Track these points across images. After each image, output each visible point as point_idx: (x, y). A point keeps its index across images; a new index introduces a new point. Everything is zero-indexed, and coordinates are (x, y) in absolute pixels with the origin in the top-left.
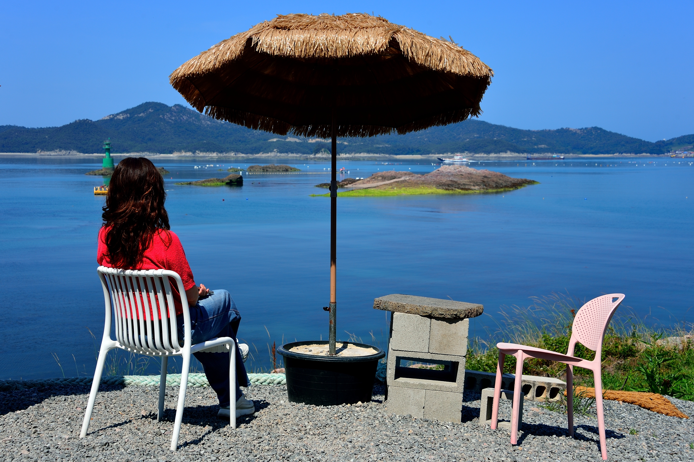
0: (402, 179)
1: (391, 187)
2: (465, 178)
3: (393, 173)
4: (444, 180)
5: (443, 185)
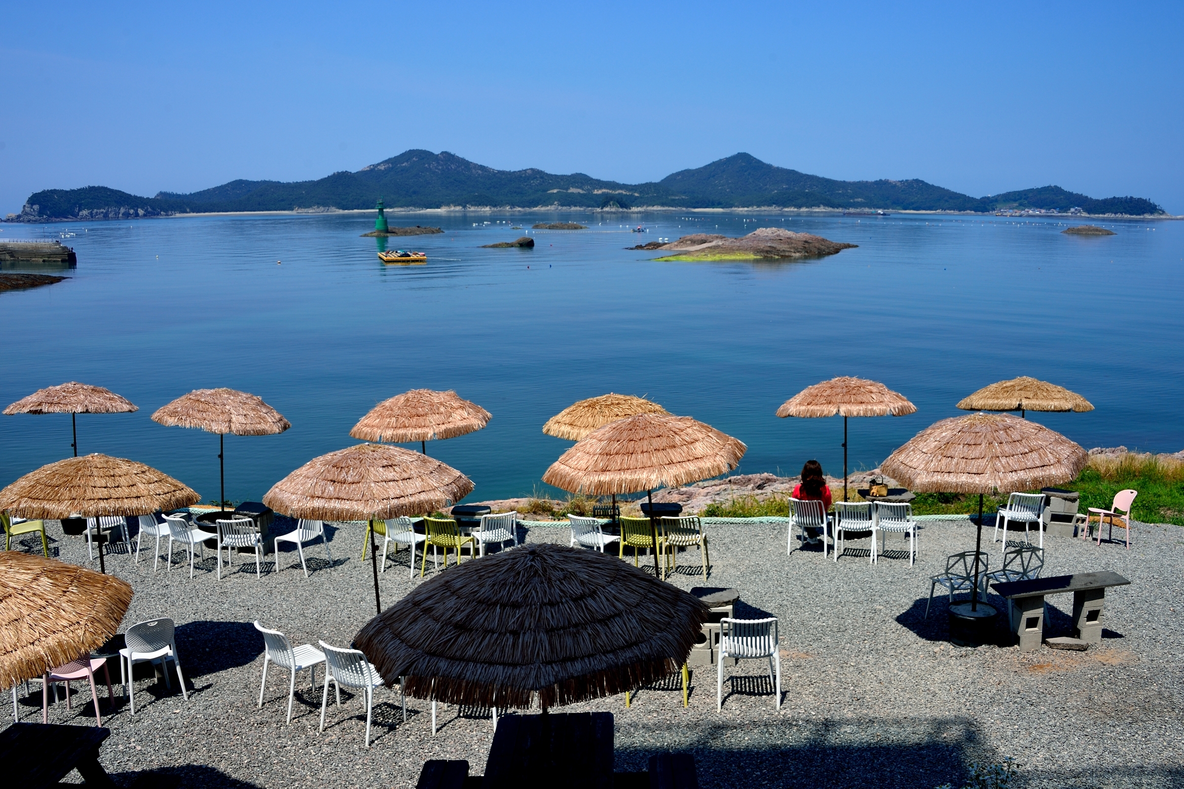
0: (713, 244)
3: (703, 236)
4: (762, 245)
5: (761, 252)
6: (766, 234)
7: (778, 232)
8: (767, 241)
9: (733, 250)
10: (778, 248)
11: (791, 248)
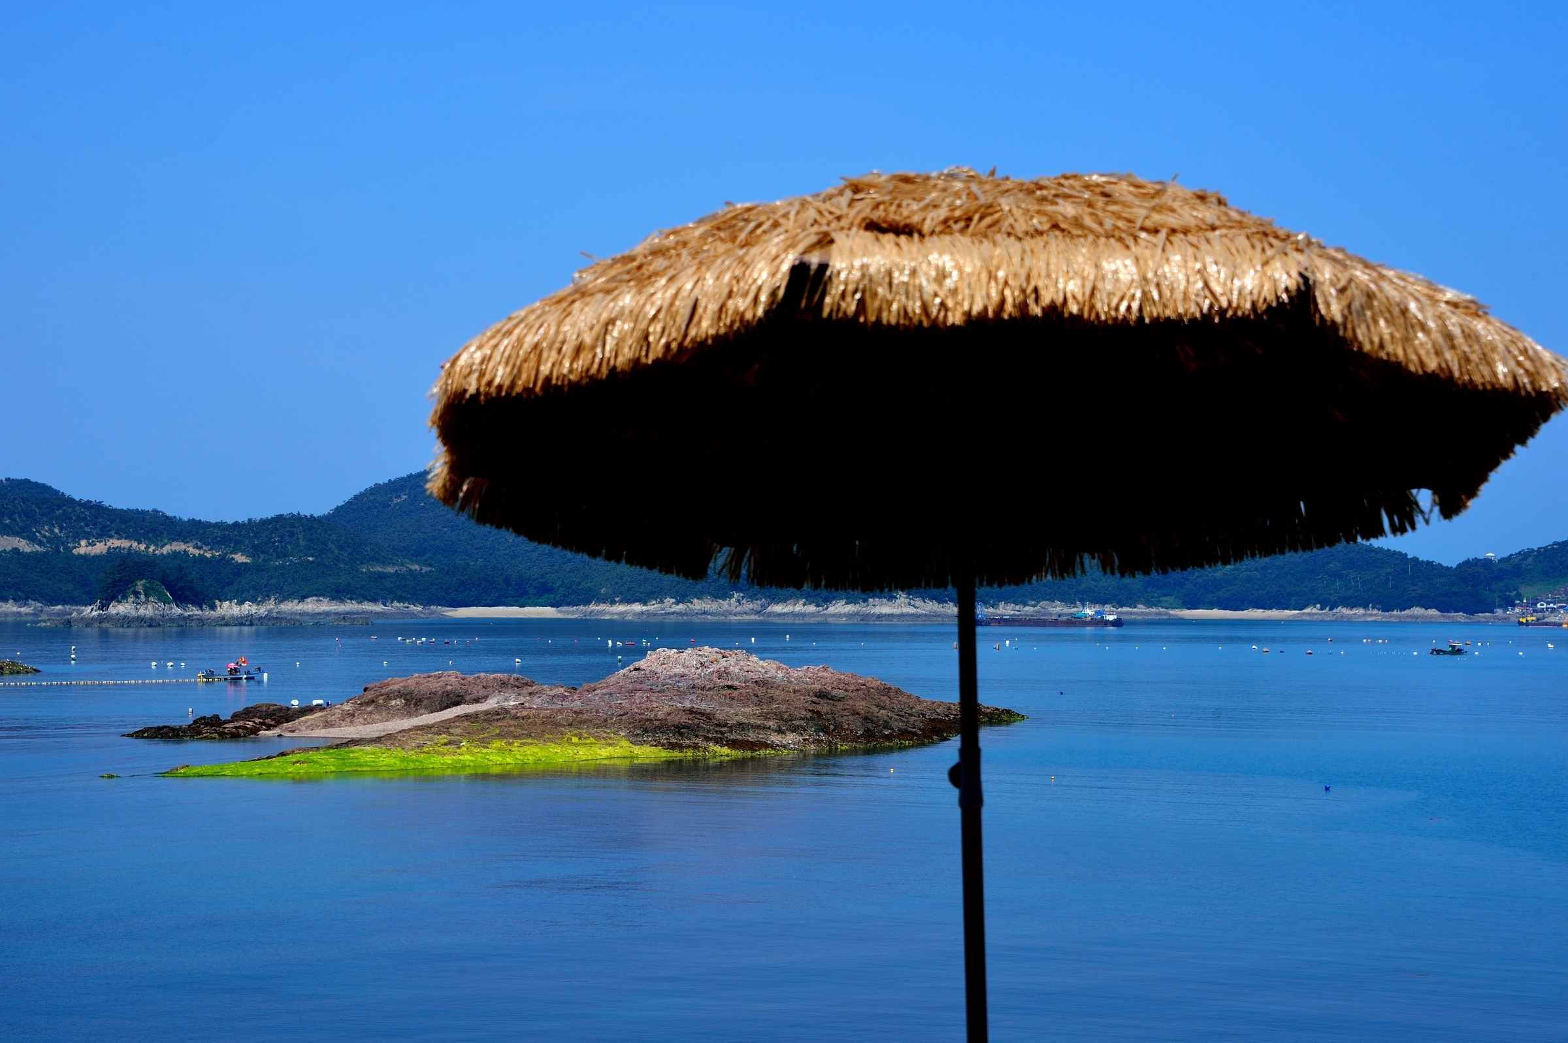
0: (491, 704)
1: (444, 738)
2: (745, 700)
3: (451, 679)
4: (662, 708)
5: (656, 729)
6: (679, 670)
7: (723, 663)
8: (682, 694)
9: (557, 725)
10: (720, 716)
11: (766, 716)
